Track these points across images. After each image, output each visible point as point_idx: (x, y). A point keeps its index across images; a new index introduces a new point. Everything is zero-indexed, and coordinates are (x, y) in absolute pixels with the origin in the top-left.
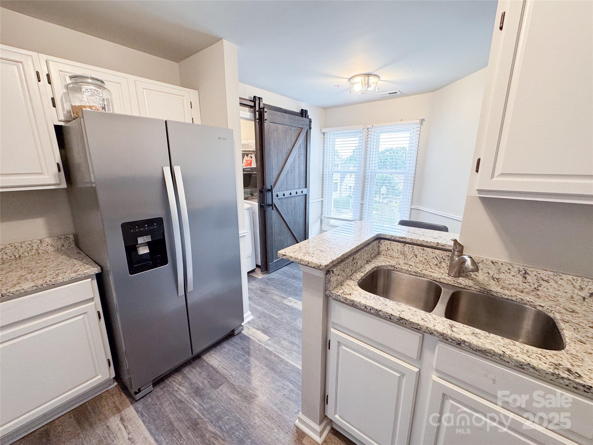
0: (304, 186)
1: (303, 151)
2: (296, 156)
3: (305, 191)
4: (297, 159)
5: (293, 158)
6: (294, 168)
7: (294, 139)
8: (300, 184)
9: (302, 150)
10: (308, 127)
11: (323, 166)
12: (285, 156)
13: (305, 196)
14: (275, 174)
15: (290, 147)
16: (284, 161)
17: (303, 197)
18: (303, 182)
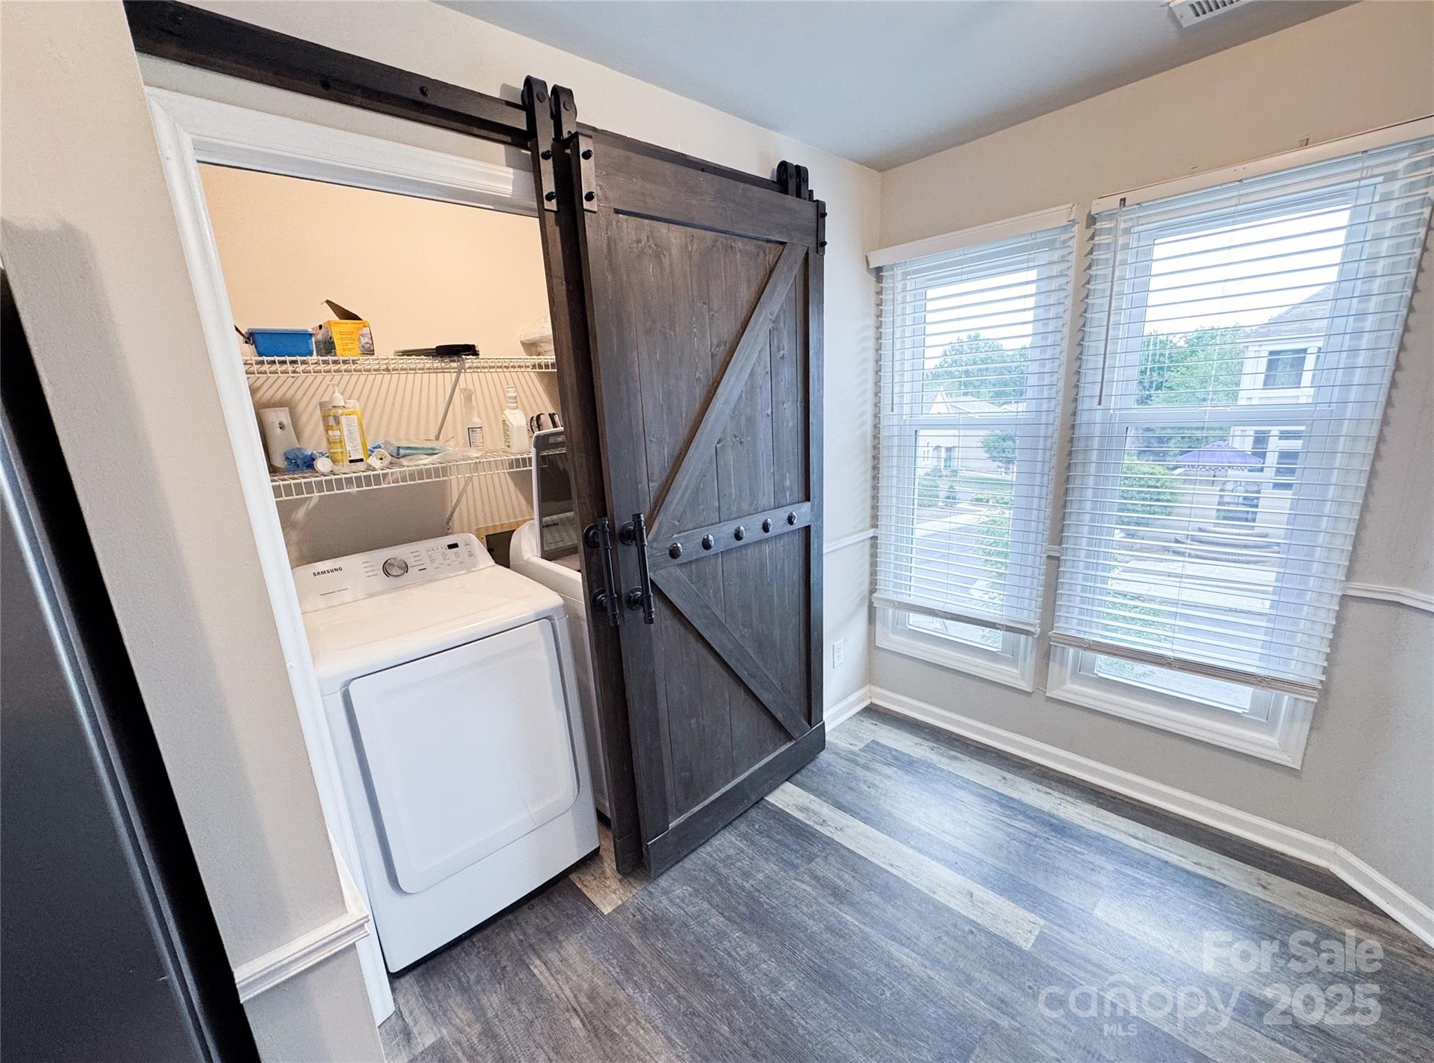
0: (798, 493)
1: (789, 346)
2: (759, 370)
3: (803, 514)
4: (764, 382)
5: (746, 376)
6: (751, 420)
7: (745, 294)
8: (779, 490)
9: (785, 342)
10: (811, 242)
11: (876, 405)
12: (703, 373)
13: (803, 534)
14: (657, 457)
15: (727, 329)
16: (699, 394)
17: (798, 541)
18: (792, 480)
